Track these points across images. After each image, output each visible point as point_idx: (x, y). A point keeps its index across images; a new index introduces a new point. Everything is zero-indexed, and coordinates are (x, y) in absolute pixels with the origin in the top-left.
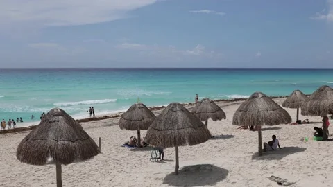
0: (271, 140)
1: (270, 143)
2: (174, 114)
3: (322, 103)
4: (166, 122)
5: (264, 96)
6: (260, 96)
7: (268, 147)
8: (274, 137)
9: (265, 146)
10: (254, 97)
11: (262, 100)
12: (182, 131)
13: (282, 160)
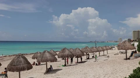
0: (50, 67)
1: (50, 68)
2: (20, 59)
3: (65, 54)
4: (17, 62)
5: (48, 52)
6: (47, 52)
7: (49, 70)
8: (51, 66)
9: (48, 69)
10: (44, 52)
11: (48, 53)
12: (24, 65)
13: (56, 73)
